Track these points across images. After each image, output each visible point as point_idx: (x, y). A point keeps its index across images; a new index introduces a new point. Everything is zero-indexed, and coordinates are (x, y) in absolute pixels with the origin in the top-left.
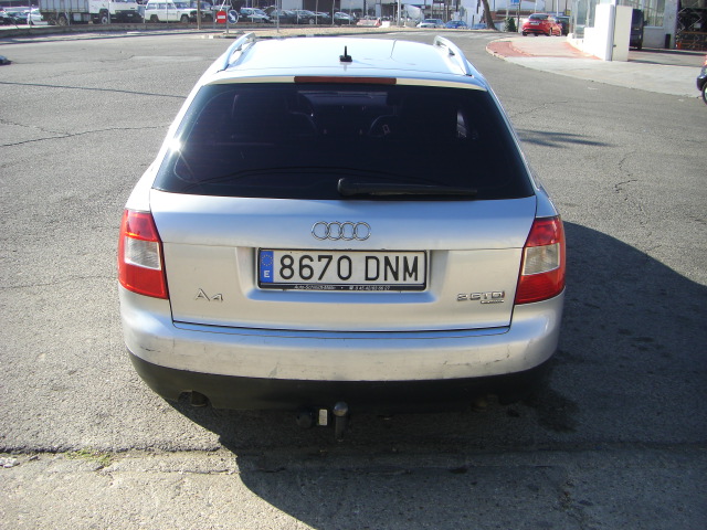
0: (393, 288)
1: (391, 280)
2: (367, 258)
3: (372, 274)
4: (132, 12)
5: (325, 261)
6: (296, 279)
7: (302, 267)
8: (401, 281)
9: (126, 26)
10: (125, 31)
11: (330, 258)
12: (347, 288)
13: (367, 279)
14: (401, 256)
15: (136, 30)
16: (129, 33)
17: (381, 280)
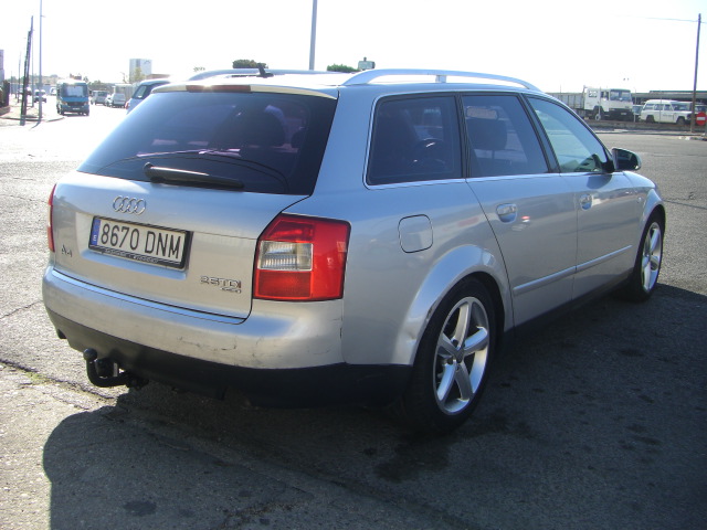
0: (161, 262)
1: (160, 256)
2: (149, 233)
3: (149, 249)
4: (627, 111)
5: (125, 231)
6: (108, 245)
7: (113, 235)
8: (166, 257)
9: (615, 123)
10: (614, 128)
11: (128, 229)
12: (132, 257)
13: (146, 251)
14: (170, 234)
15: (625, 128)
16: (617, 131)
17: (153, 254)
